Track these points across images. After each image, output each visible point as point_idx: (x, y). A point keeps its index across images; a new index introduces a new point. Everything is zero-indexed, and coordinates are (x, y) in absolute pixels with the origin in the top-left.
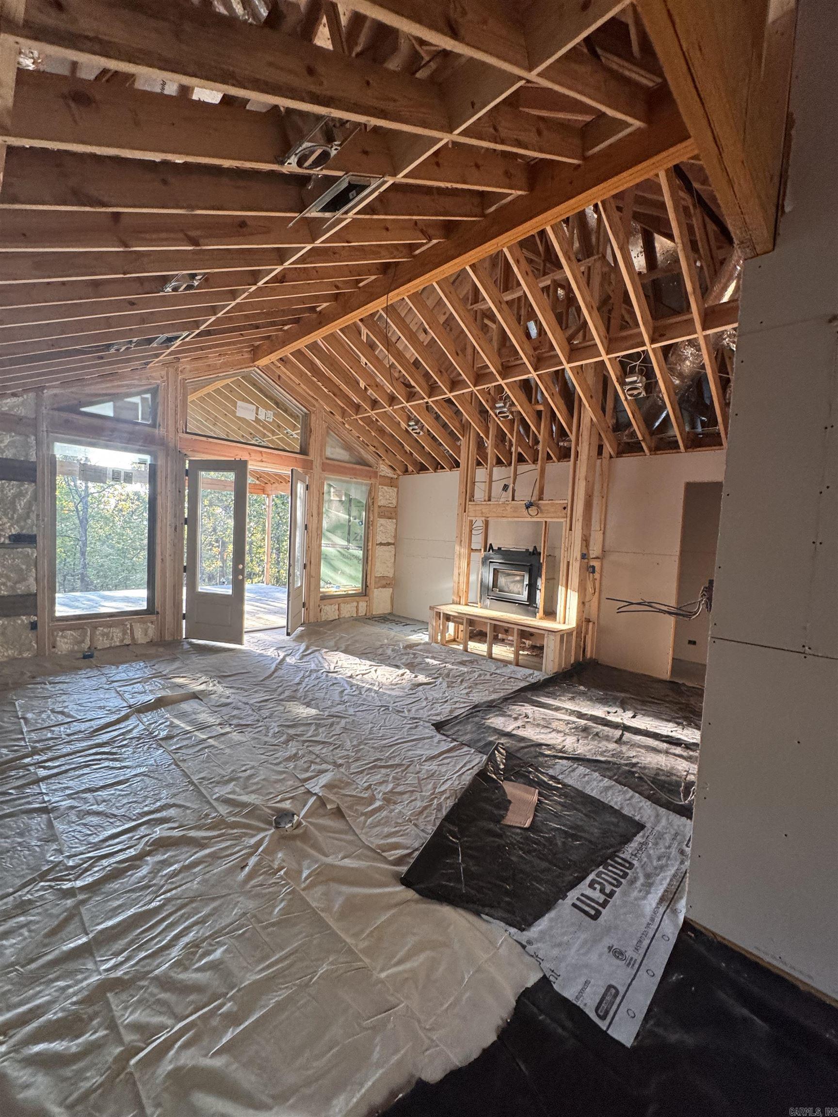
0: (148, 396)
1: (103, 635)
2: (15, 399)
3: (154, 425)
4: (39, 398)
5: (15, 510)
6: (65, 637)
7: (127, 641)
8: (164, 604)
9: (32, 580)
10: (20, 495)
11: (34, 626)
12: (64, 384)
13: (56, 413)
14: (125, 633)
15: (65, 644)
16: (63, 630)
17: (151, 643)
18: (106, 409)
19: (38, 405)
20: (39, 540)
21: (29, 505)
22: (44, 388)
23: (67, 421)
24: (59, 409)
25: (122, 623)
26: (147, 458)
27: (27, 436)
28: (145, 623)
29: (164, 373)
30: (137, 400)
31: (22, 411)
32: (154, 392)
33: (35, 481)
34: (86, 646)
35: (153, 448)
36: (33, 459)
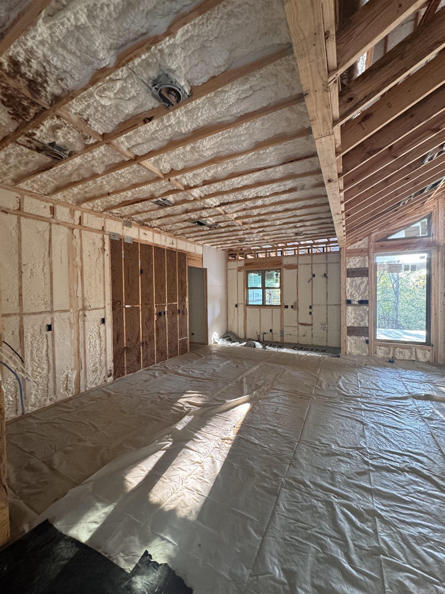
0: (426, 220)
1: (400, 352)
2: (360, 242)
3: (429, 236)
4: (369, 239)
5: (360, 290)
6: (380, 349)
7: (413, 358)
8: (437, 340)
9: (366, 321)
10: (362, 283)
11: (367, 342)
12: (380, 229)
13: (377, 243)
14: (411, 353)
15: (381, 353)
16: (380, 346)
17: (428, 363)
18: (401, 234)
19: (369, 242)
20: (370, 302)
21: (366, 286)
22: (371, 233)
23: (382, 246)
24: (378, 241)
25: (410, 348)
26: (426, 255)
27: (365, 257)
28: (424, 350)
29: (435, 204)
30: (419, 224)
31: (363, 247)
32: (429, 217)
33: (368, 276)
34: (391, 356)
35: (427, 249)
36: (367, 266)
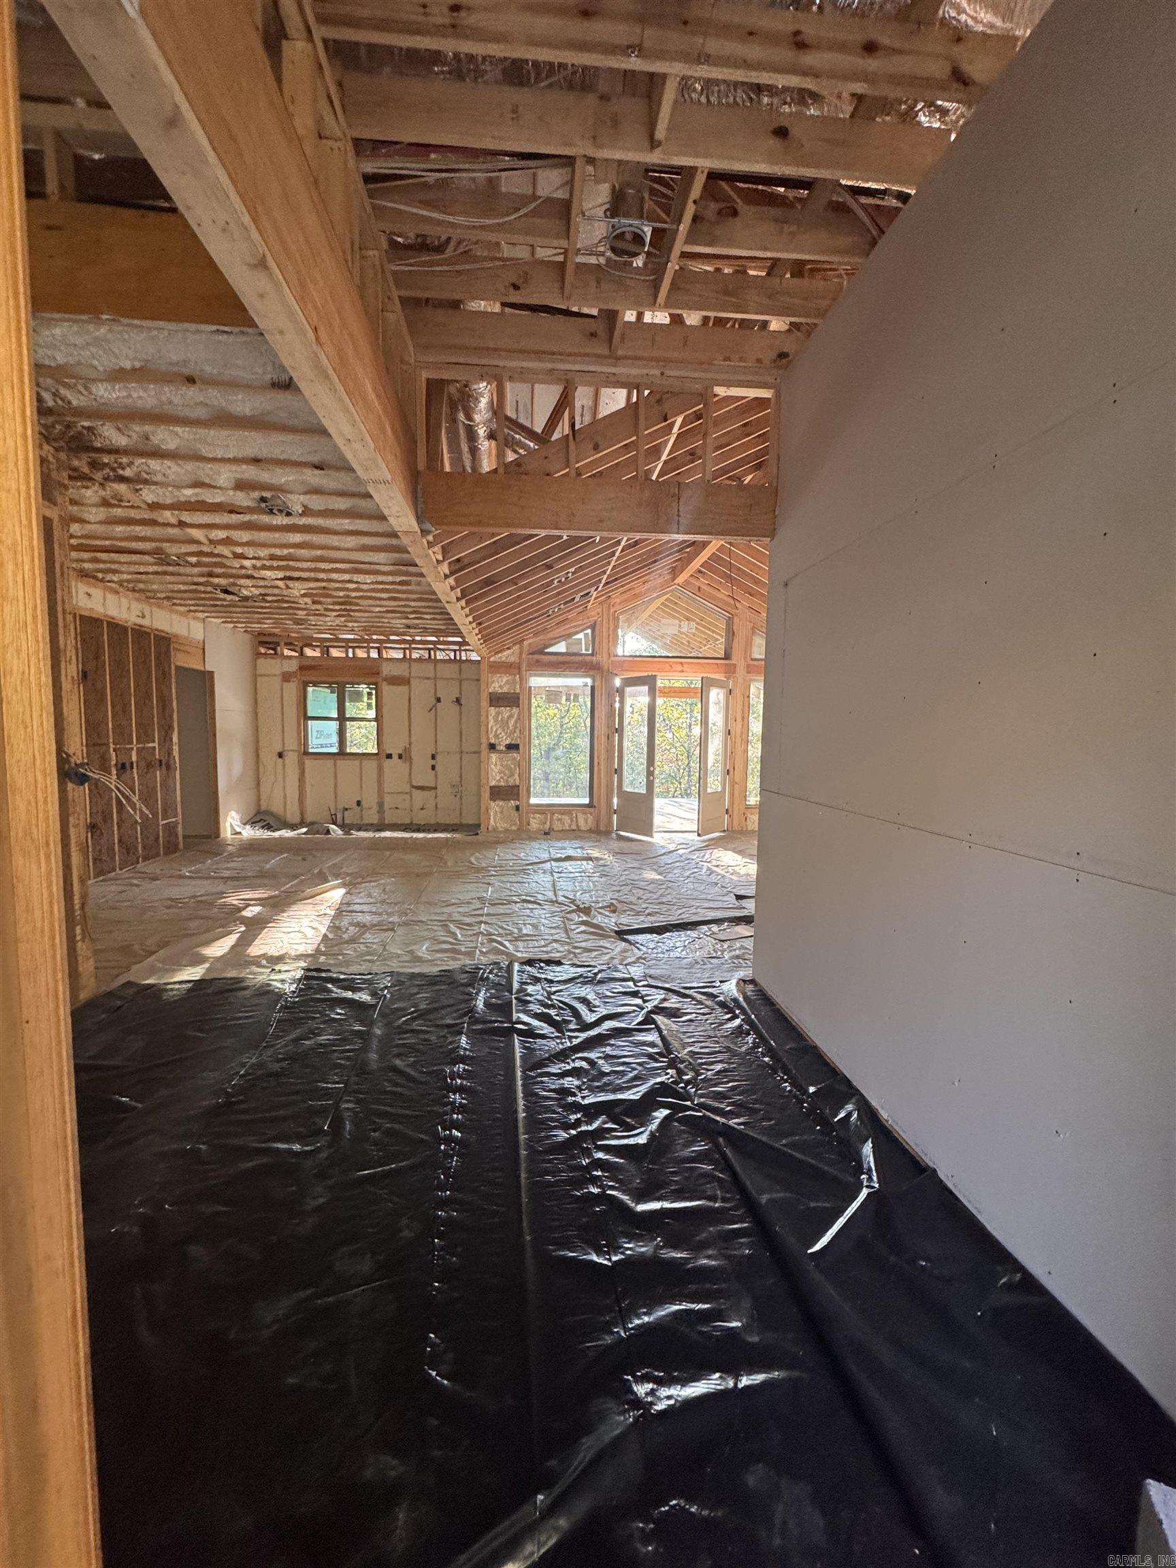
0: (589, 631)
1: (559, 820)
2: (508, 651)
3: (592, 655)
4: (521, 648)
5: (508, 728)
6: (534, 818)
7: (574, 827)
8: (599, 800)
9: (516, 776)
10: (511, 716)
11: (517, 808)
12: (536, 634)
13: (531, 656)
14: (572, 821)
15: (535, 824)
16: (534, 813)
17: (590, 831)
18: (561, 647)
19: (521, 654)
20: (521, 747)
21: (516, 722)
22: (523, 640)
23: (537, 661)
24: (532, 654)
25: (570, 813)
26: (589, 681)
27: (515, 675)
28: (585, 813)
29: (600, 610)
30: (581, 636)
31: (512, 659)
32: (593, 627)
33: (518, 706)
34: (547, 826)
35: (591, 673)
36: (518, 691)
